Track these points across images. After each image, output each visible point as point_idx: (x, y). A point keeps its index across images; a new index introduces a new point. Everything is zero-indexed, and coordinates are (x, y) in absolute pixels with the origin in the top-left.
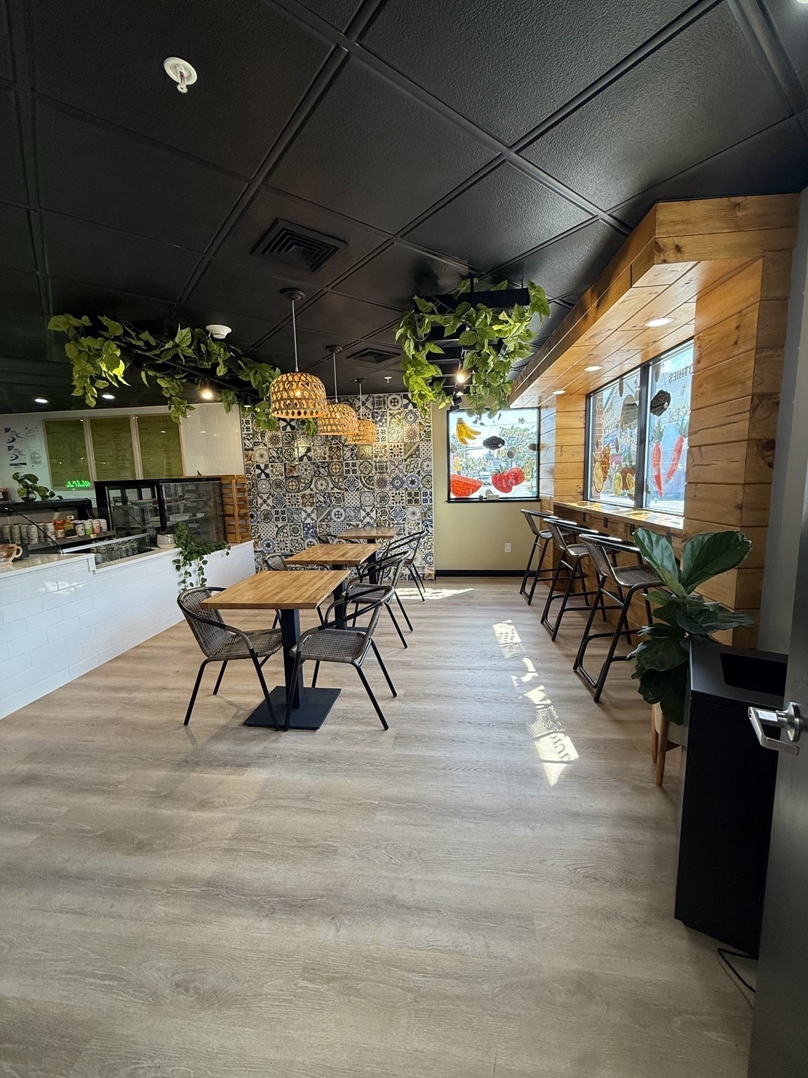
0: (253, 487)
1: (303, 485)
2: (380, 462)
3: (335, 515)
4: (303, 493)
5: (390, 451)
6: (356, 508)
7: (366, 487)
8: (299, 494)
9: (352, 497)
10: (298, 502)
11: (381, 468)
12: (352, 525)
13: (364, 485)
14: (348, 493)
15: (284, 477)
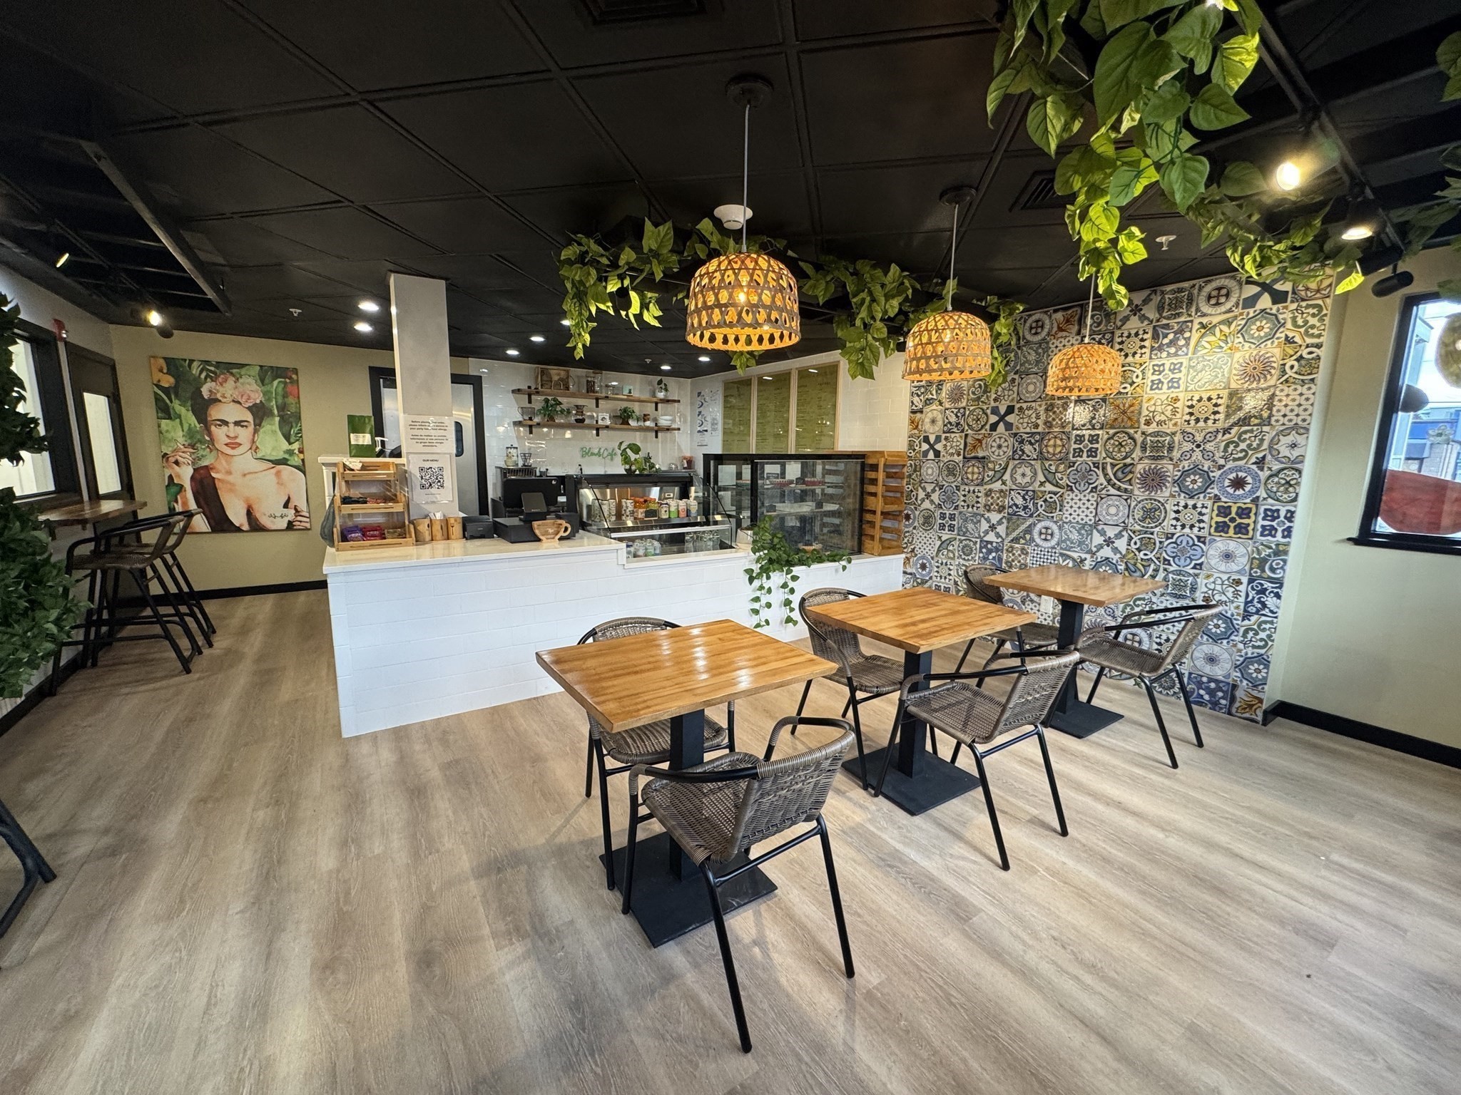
0: (915, 471)
1: (991, 473)
2: (1157, 434)
3: (1041, 533)
4: (988, 487)
5: (1188, 410)
6: (1084, 525)
7: (1113, 486)
8: (981, 489)
9: (1080, 504)
10: (978, 502)
11: (1157, 447)
12: (1069, 557)
13: (1109, 481)
14: (1072, 495)
15: (961, 457)
